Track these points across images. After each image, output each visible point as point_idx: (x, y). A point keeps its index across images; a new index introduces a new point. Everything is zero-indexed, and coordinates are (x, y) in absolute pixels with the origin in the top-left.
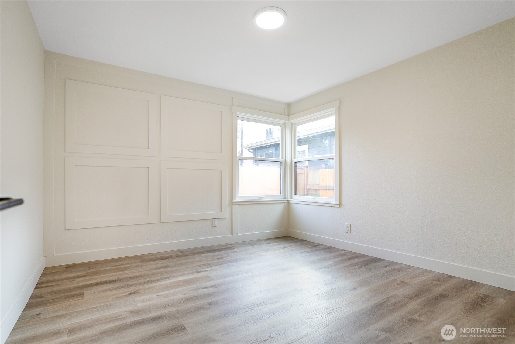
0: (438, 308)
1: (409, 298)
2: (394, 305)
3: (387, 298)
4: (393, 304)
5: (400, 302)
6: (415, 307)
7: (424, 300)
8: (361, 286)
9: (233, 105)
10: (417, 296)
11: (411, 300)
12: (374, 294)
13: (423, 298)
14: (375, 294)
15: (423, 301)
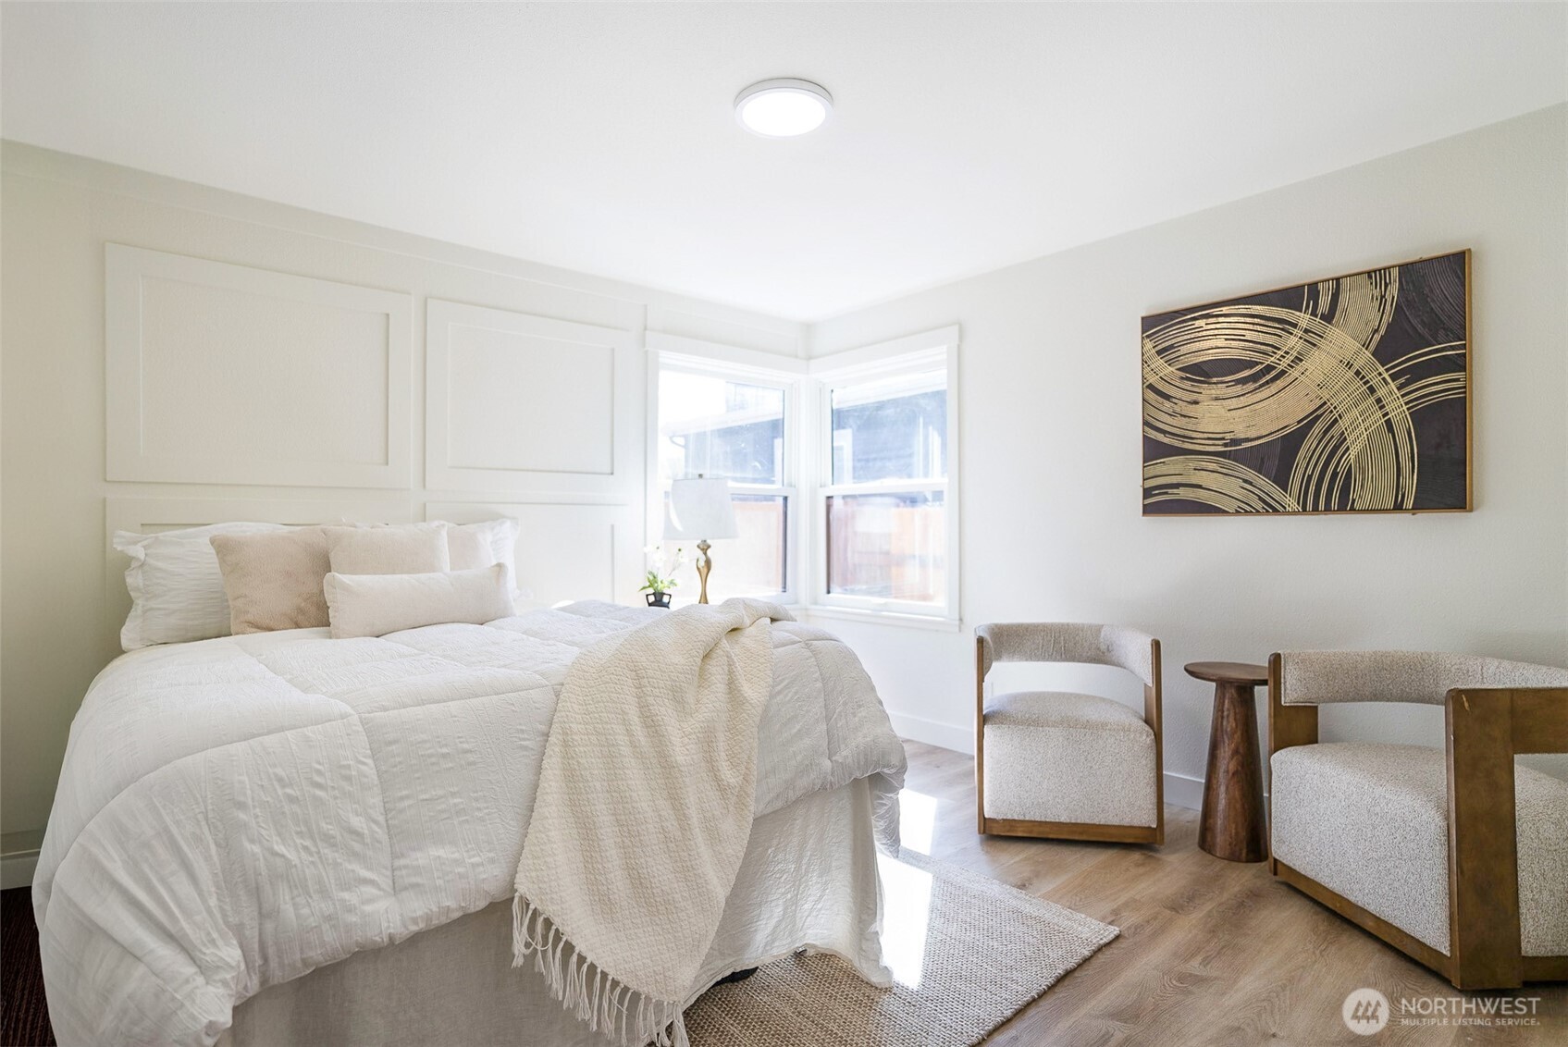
0: (1249, 935)
1: (1173, 909)
2: (1135, 934)
3: (1113, 910)
4: (1133, 930)
5: (1148, 922)
6: (1190, 936)
7: (1210, 911)
8: (1037, 875)
9: (645, 329)
10: (1191, 899)
11: (1178, 912)
12: (1078, 899)
13: (1209, 906)
14: (1080, 900)
15: (1209, 914)
